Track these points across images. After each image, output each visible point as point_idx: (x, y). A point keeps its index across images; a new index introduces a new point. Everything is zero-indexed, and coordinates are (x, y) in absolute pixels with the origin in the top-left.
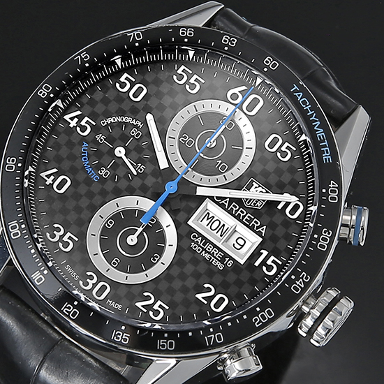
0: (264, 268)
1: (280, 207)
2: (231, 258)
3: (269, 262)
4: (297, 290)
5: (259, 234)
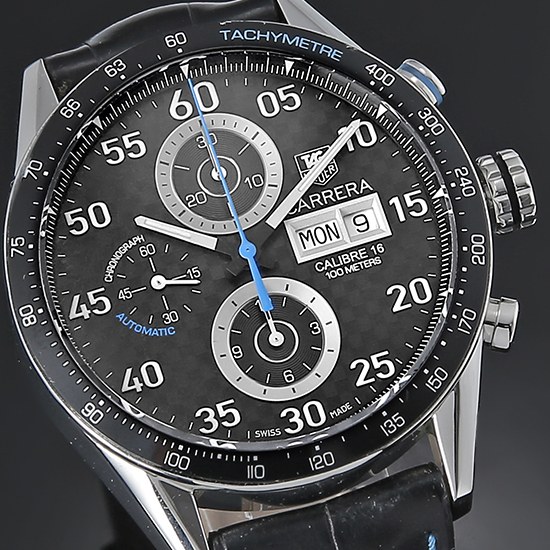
0: (413, 214)
1: (351, 148)
2: (375, 243)
3: (410, 203)
4: (471, 191)
5: (367, 192)
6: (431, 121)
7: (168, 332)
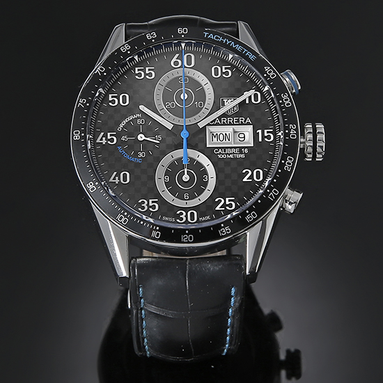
0: (266, 139)
1: (247, 102)
2: (245, 148)
3: (266, 134)
4: (294, 136)
5: (248, 124)
6: (286, 100)
7: (138, 161)
